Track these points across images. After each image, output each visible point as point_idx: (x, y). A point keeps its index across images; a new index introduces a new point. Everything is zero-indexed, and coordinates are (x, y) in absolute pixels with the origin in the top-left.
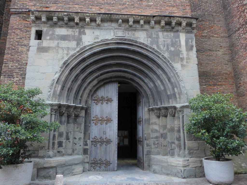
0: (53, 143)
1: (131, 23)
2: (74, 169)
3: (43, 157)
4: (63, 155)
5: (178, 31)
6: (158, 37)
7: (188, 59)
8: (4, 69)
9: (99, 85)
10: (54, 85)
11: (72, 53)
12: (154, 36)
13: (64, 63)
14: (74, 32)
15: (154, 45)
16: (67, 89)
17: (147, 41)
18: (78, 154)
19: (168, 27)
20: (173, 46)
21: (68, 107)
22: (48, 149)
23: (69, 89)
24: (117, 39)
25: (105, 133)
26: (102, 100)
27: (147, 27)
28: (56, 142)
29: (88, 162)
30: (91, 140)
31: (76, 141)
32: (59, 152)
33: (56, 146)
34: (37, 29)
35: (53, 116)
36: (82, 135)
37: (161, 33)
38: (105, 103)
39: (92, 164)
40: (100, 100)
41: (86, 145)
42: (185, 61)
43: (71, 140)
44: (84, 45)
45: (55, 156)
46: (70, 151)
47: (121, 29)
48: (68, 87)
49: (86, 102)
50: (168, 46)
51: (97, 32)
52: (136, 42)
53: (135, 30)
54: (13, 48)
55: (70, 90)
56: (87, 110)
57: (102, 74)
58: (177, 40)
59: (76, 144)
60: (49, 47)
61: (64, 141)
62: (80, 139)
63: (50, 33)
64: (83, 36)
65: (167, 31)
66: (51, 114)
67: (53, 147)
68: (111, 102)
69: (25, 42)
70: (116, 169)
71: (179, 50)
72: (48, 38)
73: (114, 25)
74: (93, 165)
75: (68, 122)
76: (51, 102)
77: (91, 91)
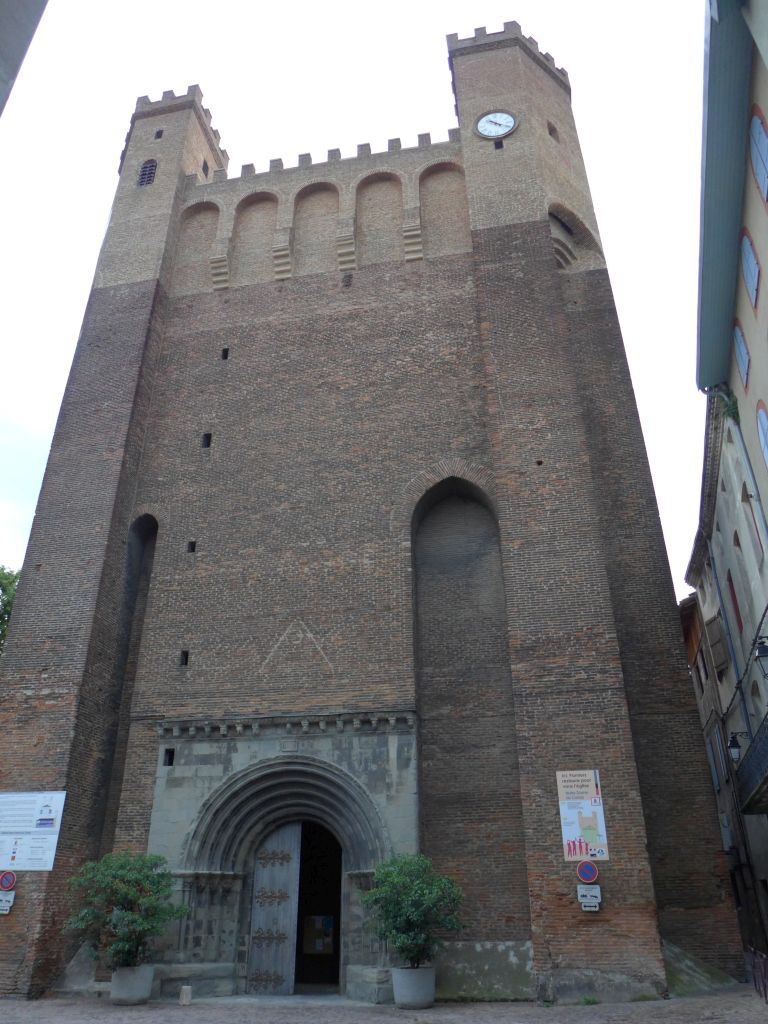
0: (186, 940)
1: (305, 727)
2: (216, 987)
3: (169, 962)
4: (202, 961)
5: (384, 733)
6: (351, 747)
7: (400, 784)
8: (121, 816)
9: (267, 831)
10: (189, 842)
11: (216, 785)
12: (344, 746)
13: (204, 805)
14: (220, 748)
15: (344, 763)
16: (209, 847)
17: (333, 755)
18: (226, 960)
19: (366, 727)
20: (374, 762)
21: (211, 877)
22: (179, 948)
23: (213, 845)
24: (284, 757)
25: (275, 921)
26: (274, 856)
27: (332, 730)
28: (190, 937)
29: (246, 977)
30: (253, 934)
31: (224, 937)
32: (195, 955)
33: (190, 944)
34: (167, 746)
35: (187, 894)
36: (234, 926)
37: (357, 739)
38: (277, 864)
39: (253, 980)
40: (271, 859)
41: (243, 944)
42: (394, 788)
43: (215, 935)
44: (234, 772)
45: (189, 962)
46: (213, 954)
47: (291, 738)
48: (211, 842)
49: (245, 863)
50: (366, 762)
51: (255, 746)
52: (314, 760)
53: (314, 738)
54: (134, 779)
55: (214, 847)
56: (246, 880)
57: (269, 813)
58: (383, 749)
59: (224, 942)
60: (183, 778)
61: (203, 936)
62: (231, 932)
63: (186, 752)
64: (234, 755)
65: (367, 735)
66: (184, 891)
67: (185, 947)
68: (288, 862)
69: (151, 769)
70: (291, 991)
71: (384, 768)
72: (183, 761)
73: (280, 731)
74: (254, 983)
75: (212, 903)
76: (183, 872)
77: (253, 842)
